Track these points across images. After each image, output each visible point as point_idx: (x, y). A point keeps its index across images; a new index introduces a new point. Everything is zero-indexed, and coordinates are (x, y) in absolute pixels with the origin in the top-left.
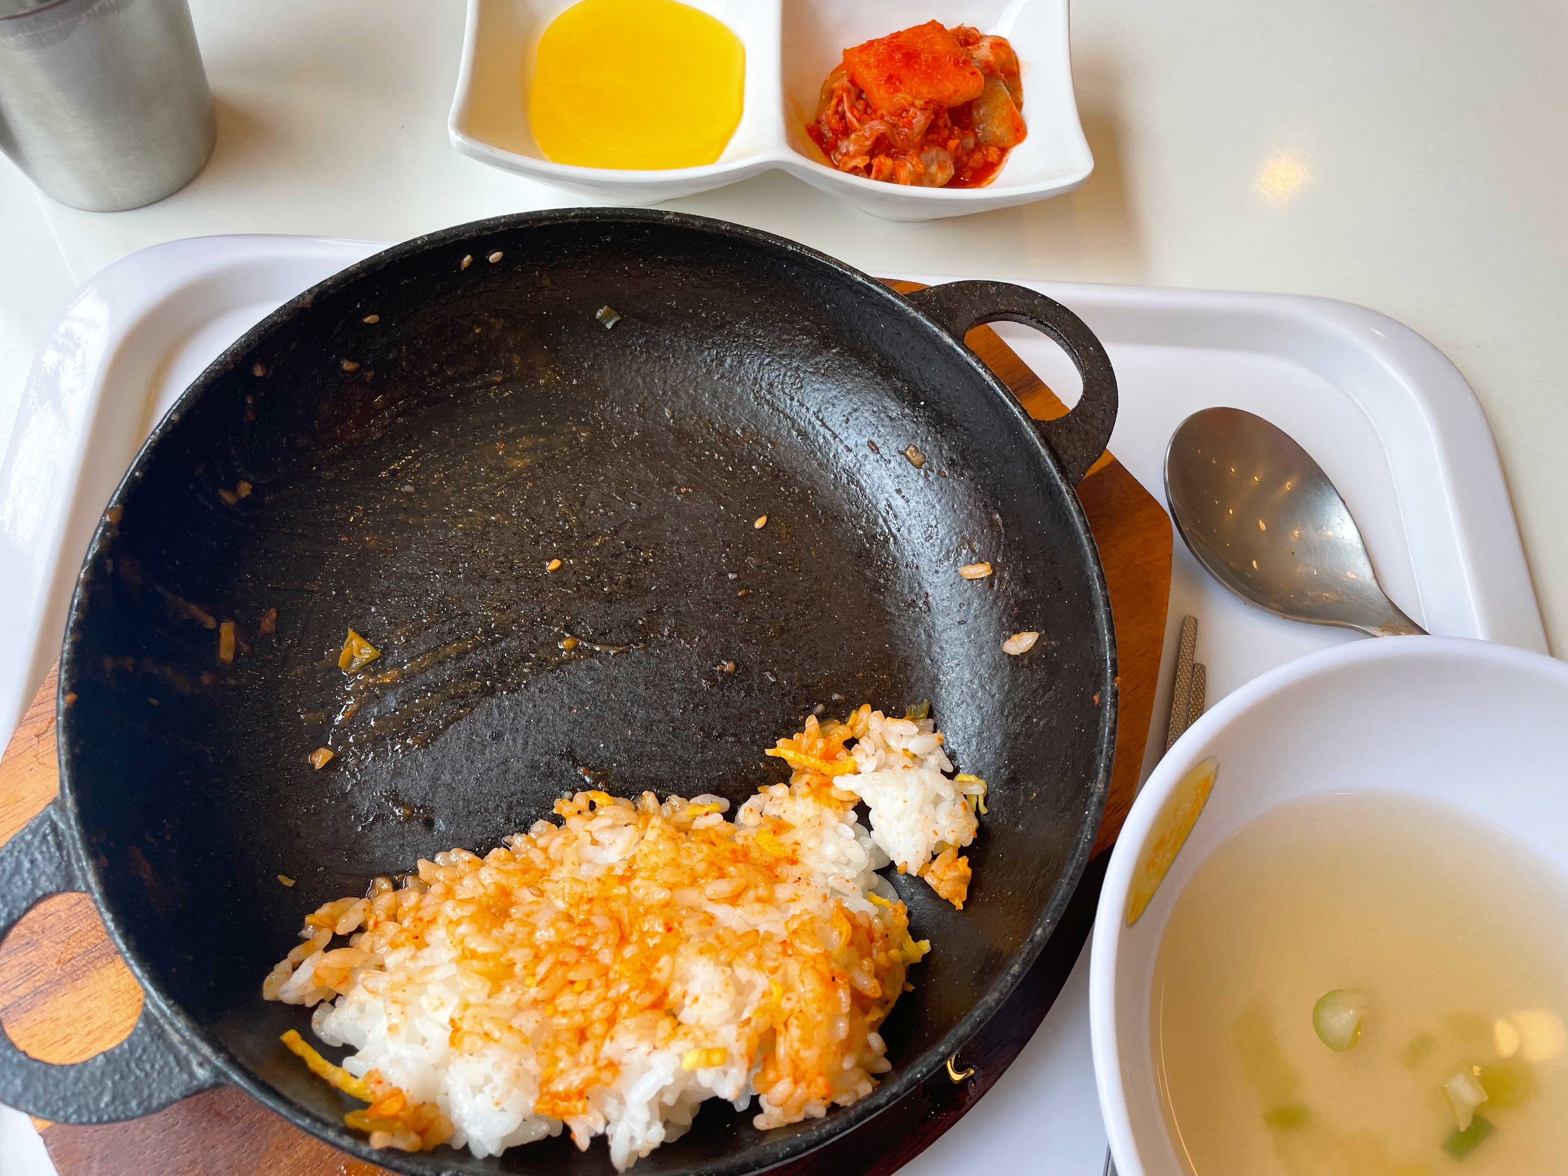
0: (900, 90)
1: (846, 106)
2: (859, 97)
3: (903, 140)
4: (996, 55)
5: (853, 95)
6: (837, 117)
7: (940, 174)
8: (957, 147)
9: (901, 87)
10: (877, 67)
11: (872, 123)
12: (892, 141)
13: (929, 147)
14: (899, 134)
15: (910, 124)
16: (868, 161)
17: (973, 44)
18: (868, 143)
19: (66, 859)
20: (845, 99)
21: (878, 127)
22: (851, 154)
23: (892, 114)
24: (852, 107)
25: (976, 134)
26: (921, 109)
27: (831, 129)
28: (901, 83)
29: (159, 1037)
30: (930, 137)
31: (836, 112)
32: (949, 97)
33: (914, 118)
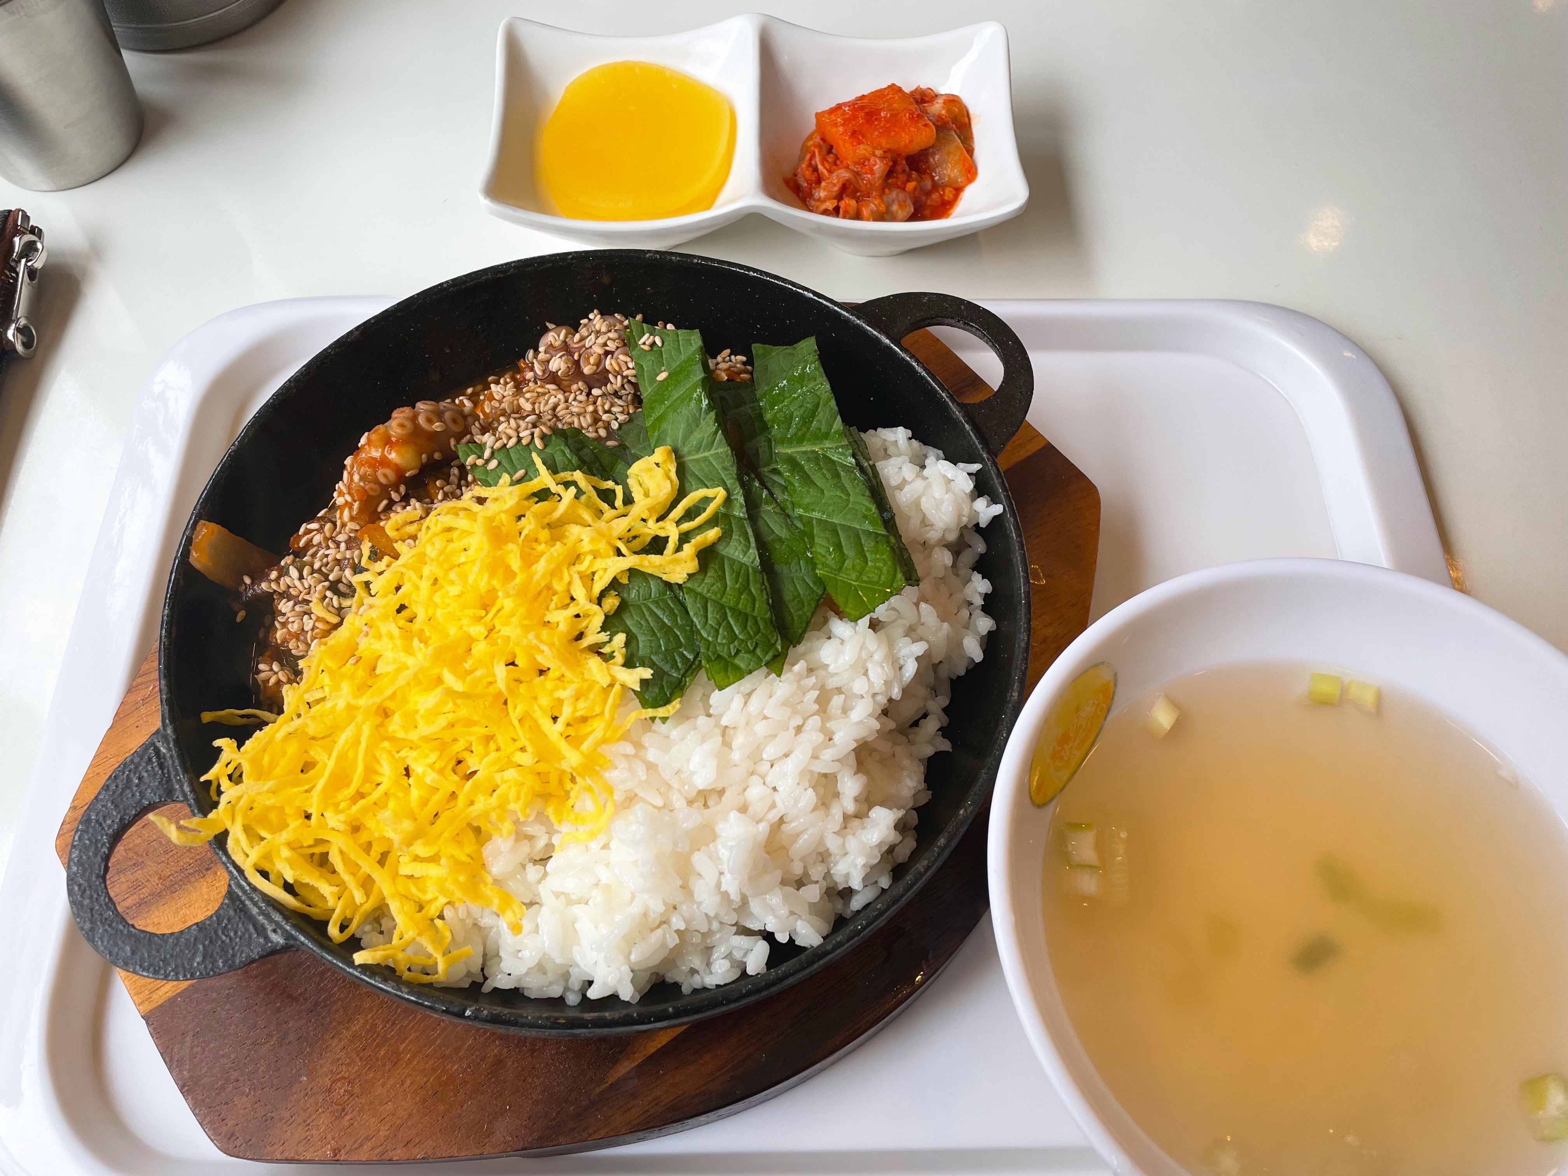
0: (863, 143)
1: (818, 159)
2: (830, 152)
3: (867, 184)
4: (949, 111)
5: (824, 151)
6: (811, 169)
7: (900, 212)
8: (915, 188)
9: (864, 140)
10: (843, 125)
11: (839, 171)
12: (857, 186)
13: (889, 189)
14: (863, 180)
15: (872, 172)
16: (836, 204)
17: (928, 102)
18: (836, 189)
19: (166, 776)
20: (817, 154)
21: (845, 175)
22: (822, 199)
23: (856, 163)
24: (823, 160)
25: (932, 178)
26: (880, 157)
27: (807, 180)
28: (863, 137)
29: (241, 910)
30: (890, 181)
31: (810, 165)
32: (906, 146)
33: (875, 165)
